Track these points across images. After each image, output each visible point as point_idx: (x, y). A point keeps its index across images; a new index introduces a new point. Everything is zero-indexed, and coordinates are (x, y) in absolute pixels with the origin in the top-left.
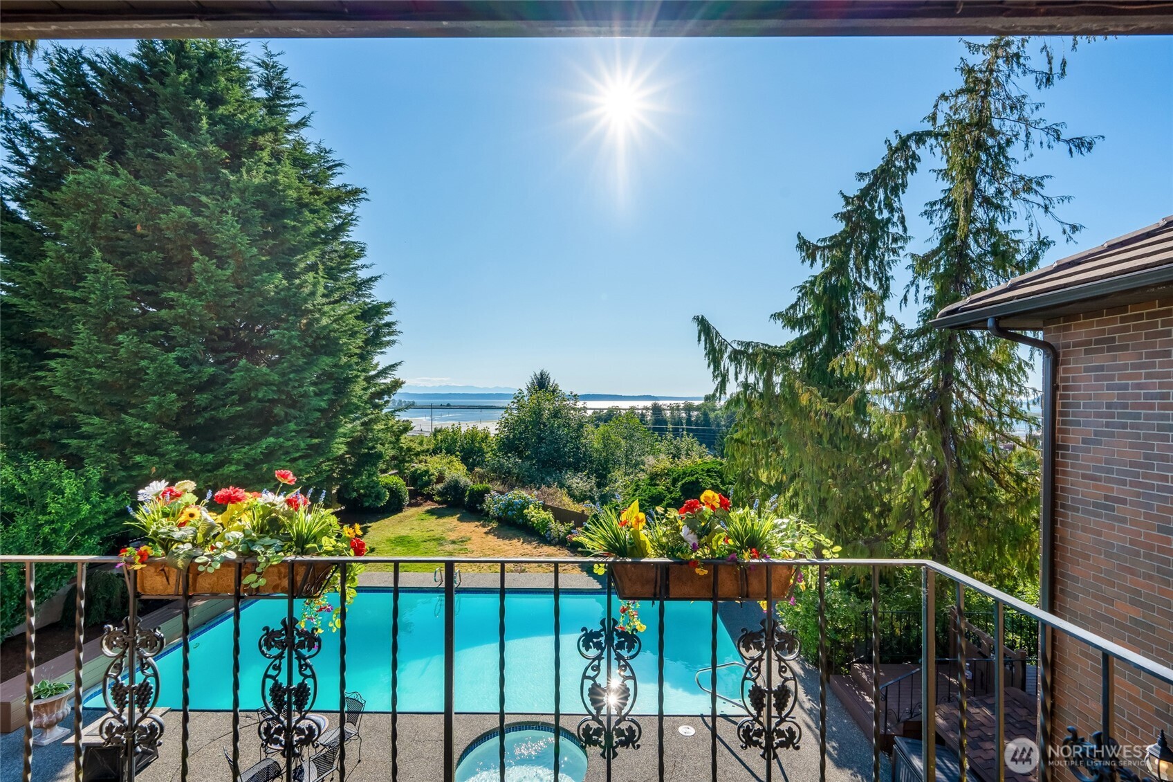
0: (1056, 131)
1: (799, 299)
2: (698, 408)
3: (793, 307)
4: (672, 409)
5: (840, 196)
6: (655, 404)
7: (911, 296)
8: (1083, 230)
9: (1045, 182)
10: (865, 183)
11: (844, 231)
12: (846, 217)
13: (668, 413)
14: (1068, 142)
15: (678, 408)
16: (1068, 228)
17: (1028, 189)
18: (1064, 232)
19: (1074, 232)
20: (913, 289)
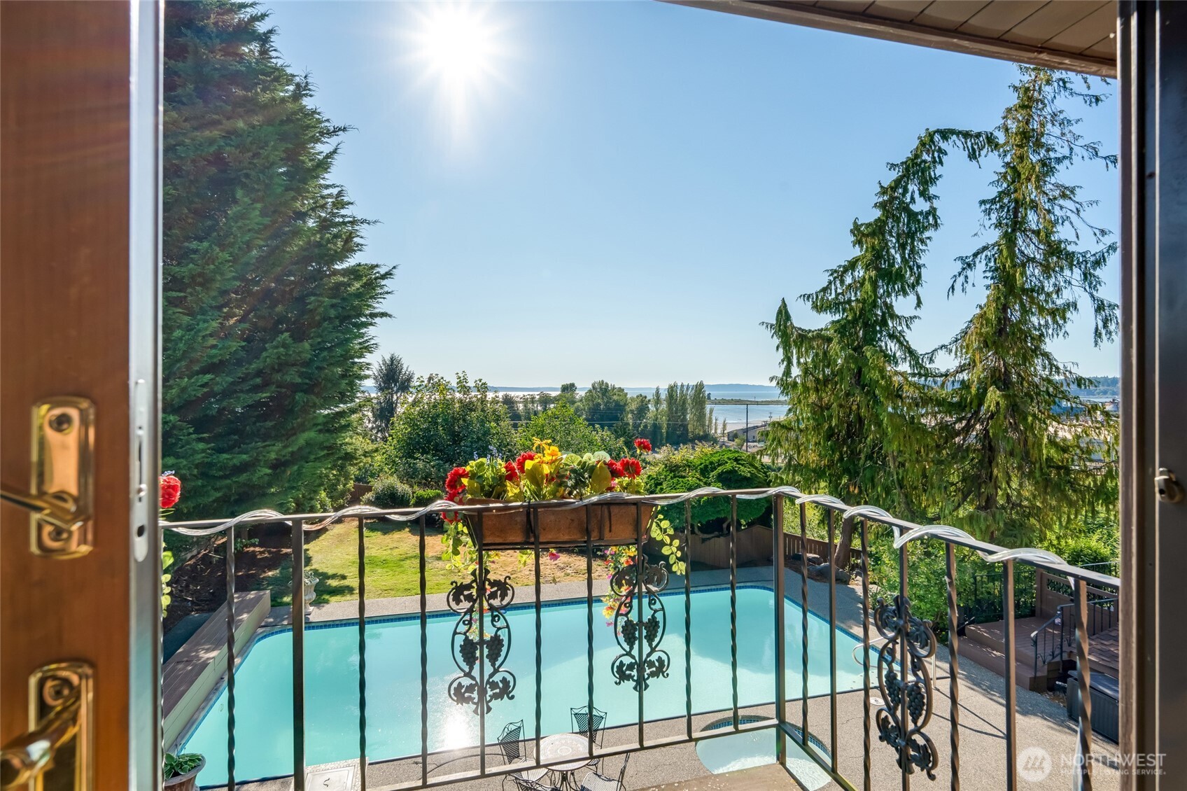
0: (1094, 148)
1: (830, 283)
2: (556, 400)
3: (824, 290)
4: (525, 401)
5: (878, 186)
6: (506, 396)
7: (958, 286)
8: (1111, 234)
9: (1078, 191)
10: (895, 175)
11: (879, 220)
12: (882, 206)
13: (521, 407)
14: (1105, 158)
15: (533, 400)
16: (1098, 232)
17: (1064, 196)
18: (1095, 234)
19: (1103, 236)
20: (961, 280)
